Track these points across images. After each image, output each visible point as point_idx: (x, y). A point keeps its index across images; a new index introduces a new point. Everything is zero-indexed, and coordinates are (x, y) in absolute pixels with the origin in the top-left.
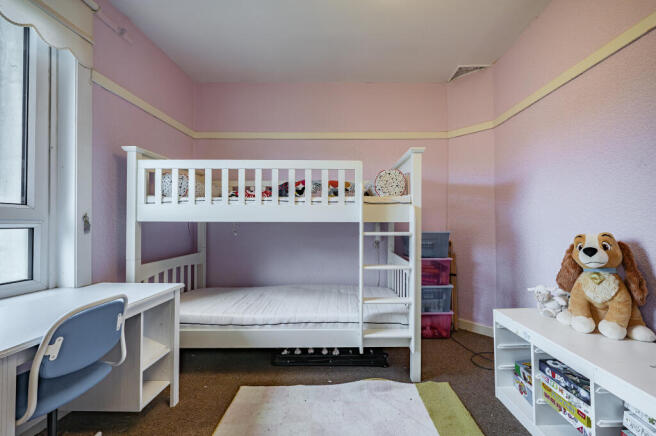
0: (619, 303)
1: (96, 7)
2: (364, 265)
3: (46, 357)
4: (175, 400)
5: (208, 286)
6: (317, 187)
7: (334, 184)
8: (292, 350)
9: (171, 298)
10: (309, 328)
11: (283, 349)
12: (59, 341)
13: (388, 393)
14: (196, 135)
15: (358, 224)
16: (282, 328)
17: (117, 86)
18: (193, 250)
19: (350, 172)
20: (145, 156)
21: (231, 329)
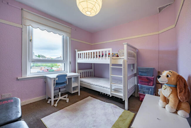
0: (171, 98)
1: (71, 28)
2: (111, 74)
3: (56, 80)
4: (79, 95)
5: (94, 76)
6: (106, 55)
7: (109, 54)
8: (102, 93)
9: (78, 76)
10: (102, 88)
11: (100, 92)
12: (58, 78)
13: (116, 109)
14: (92, 44)
15: (109, 64)
16: (97, 87)
17: (75, 39)
18: (91, 68)
19: (109, 51)
20: (79, 51)
21: (89, 85)
